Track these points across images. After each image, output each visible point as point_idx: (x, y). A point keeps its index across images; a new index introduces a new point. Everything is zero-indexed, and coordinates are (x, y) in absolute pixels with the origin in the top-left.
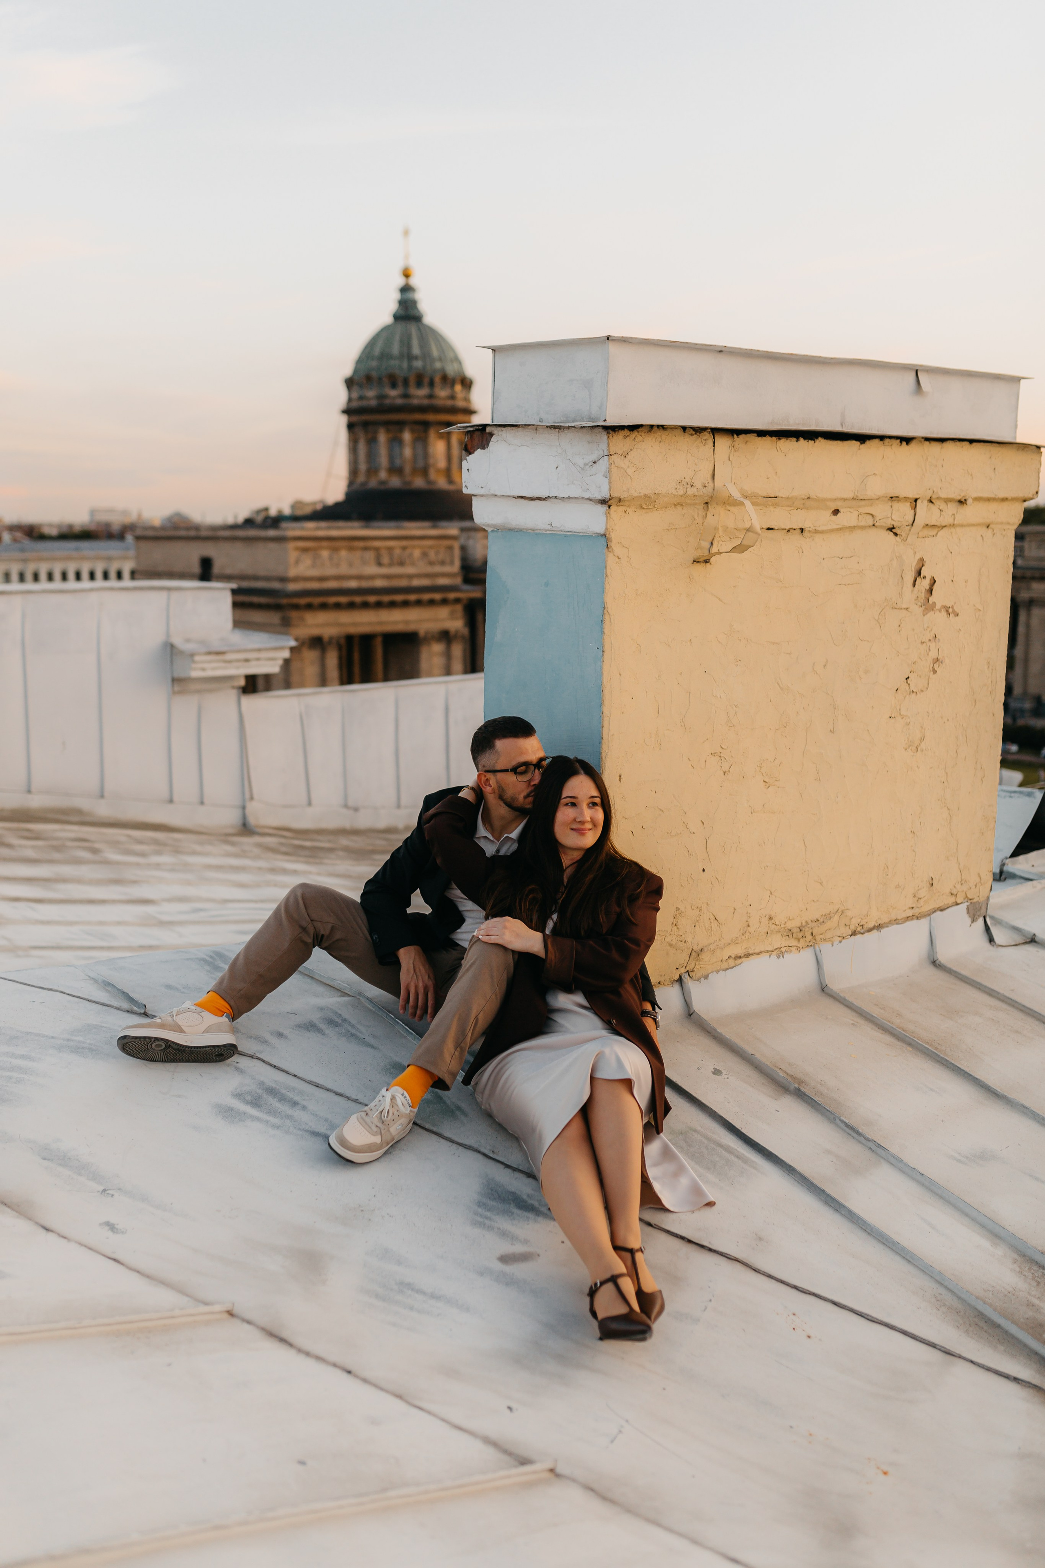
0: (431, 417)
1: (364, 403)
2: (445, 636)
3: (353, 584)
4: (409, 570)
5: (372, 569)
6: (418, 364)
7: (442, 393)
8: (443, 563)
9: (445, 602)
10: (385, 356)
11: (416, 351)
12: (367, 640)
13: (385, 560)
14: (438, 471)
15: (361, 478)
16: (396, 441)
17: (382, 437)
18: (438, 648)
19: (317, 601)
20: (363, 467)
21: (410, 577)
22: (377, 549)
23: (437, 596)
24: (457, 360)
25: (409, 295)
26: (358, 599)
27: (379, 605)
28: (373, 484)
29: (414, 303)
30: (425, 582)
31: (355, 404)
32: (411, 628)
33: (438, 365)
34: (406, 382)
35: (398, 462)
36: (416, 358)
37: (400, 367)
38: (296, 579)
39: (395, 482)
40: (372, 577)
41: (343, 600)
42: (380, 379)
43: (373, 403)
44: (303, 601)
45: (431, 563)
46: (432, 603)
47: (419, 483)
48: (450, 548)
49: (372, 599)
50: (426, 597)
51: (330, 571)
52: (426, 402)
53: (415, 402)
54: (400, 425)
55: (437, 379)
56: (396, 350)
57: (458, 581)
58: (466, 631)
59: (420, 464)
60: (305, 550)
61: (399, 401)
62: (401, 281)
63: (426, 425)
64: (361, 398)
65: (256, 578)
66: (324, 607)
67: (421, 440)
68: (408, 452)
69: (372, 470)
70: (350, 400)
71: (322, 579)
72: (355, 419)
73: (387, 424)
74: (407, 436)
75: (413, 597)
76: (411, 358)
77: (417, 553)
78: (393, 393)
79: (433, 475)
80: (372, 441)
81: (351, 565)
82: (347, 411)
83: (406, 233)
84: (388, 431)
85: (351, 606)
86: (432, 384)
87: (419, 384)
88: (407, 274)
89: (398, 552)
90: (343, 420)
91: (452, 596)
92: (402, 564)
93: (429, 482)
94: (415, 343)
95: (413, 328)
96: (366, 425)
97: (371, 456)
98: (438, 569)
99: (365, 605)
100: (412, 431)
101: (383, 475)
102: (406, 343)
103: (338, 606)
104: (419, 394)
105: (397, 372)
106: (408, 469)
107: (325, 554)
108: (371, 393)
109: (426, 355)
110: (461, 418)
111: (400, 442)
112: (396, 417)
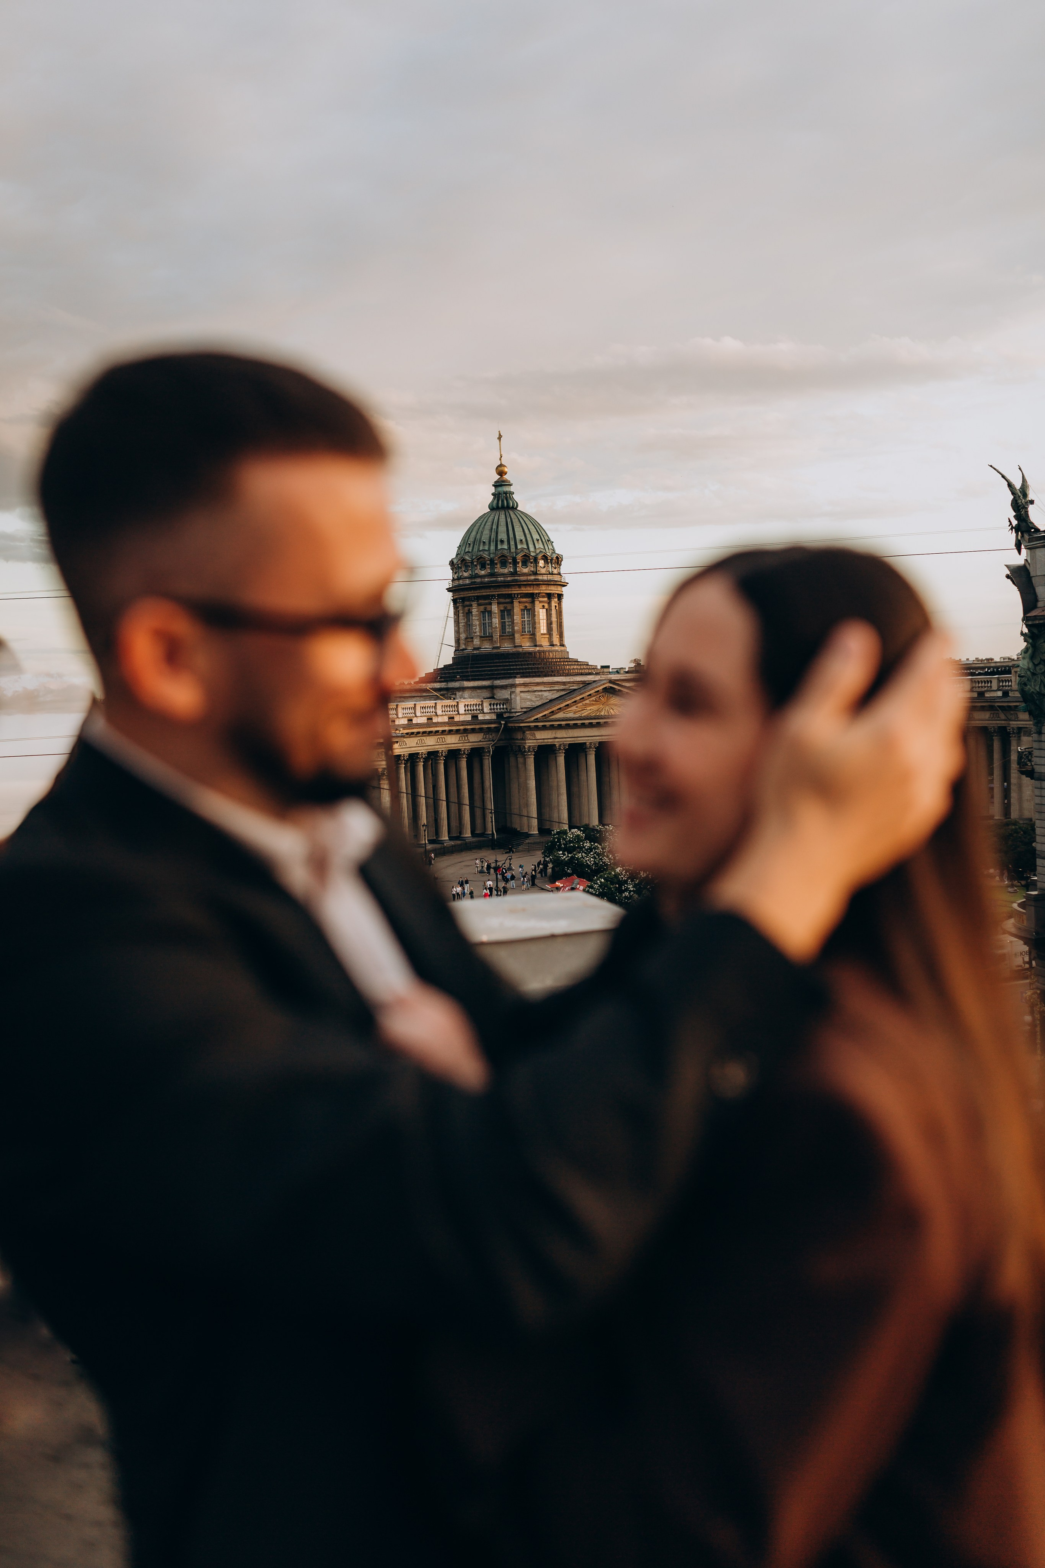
0: (515, 590)
1: (463, 582)
6: (504, 547)
11: (503, 536)
15: (463, 645)
16: (486, 612)
17: (475, 611)
20: (463, 636)
25: (506, 489)
28: (471, 649)
29: (508, 495)
31: (457, 583)
33: (522, 546)
34: (493, 563)
35: (488, 630)
36: (502, 542)
37: (488, 551)
39: (487, 647)
42: (472, 562)
43: (468, 581)
47: (507, 647)
52: (510, 578)
53: (501, 579)
54: (489, 599)
55: (519, 557)
56: (487, 535)
61: (487, 579)
62: (495, 478)
63: (511, 597)
64: (459, 578)
67: (507, 610)
69: (469, 639)
70: (453, 579)
72: (457, 595)
73: (478, 598)
74: (495, 608)
76: (498, 542)
78: (483, 572)
79: (518, 641)
80: (470, 615)
82: (452, 589)
83: (500, 438)
84: (479, 605)
86: (515, 562)
87: (504, 564)
88: (500, 471)
93: (515, 647)
94: (502, 529)
96: (463, 600)
97: (469, 625)
100: (499, 603)
101: (477, 642)
104: (504, 572)
105: (485, 555)
106: (497, 637)
108: (468, 573)
109: (511, 537)
110: (553, 590)
111: (490, 612)
112: (484, 593)
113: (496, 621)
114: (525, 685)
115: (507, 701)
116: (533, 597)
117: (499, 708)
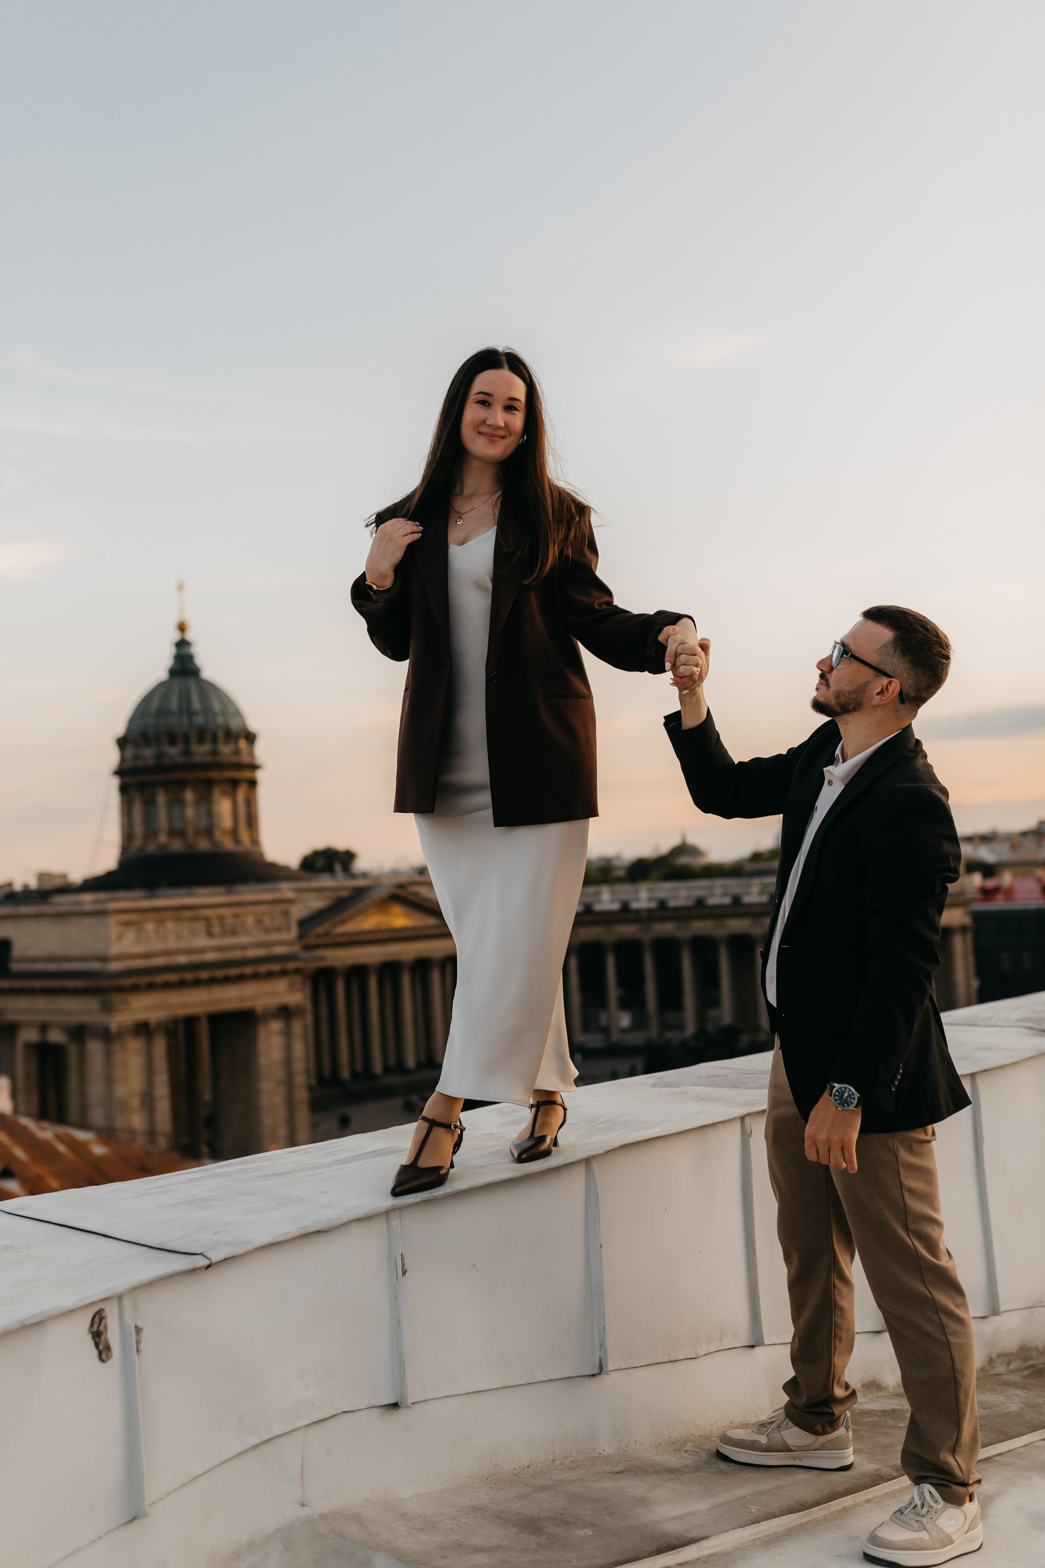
0: (215, 774)
1: (141, 763)
2: (285, 1012)
3: (182, 959)
4: (243, 939)
5: (202, 941)
6: (199, 720)
7: (226, 749)
8: (278, 929)
9: (284, 973)
10: (162, 712)
11: (196, 705)
12: (190, 1022)
13: (217, 929)
14: (224, 832)
15: (137, 843)
16: (177, 801)
17: (161, 798)
18: (276, 1026)
19: (142, 981)
20: (139, 830)
21: (244, 947)
22: (207, 919)
23: (275, 967)
24: (238, 714)
25: (185, 650)
26: (189, 976)
27: (213, 981)
28: (152, 848)
29: (191, 658)
30: (260, 952)
31: (129, 764)
32: (247, 1005)
33: (220, 720)
34: (187, 739)
35: (177, 824)
36: (196, 714)
37: (179, 724)
38: (119, 958)
39: (177, 846)
40: (202, 950)
41: (173, 977)
42: (158, 737)
43: (151, 762)
44: (127, 982)
45: (267, 931)
46: (270, 975)
47: (203, 845)
48: (286, 913)
49: (204, 975)
50: (263, 968)
51: (156, 946)
52: (208, 759)
53: (197, 759)
54: (182, 785)
55: (221, 734)
56: (174, 705)
57: (296, 949)
58: (308, 1005)
59: (203, 823)
60: (127, 924)
61: (180, 760)
62: (176, 636)
63: (209, 783)
64: (136, 757)
65: (67, 959)
66: (151, 987)
67: (205, 799)
68: (190, 812)
69: (150, 833)
70: (123, 760)
71: (147, 955)
72: (129, 780)
73: (167, 785)
74: (189, 796)
75: (249, 970)
76: (191, 713)
77: (250, 920)
78: (173, 751)
79: (218, 836)
80: (149, 804)
81: (178, 937)
82: (120, 772)
83: (181, 587)
84: (167, 792)
85: (182, 984)
86: (215, 740)
87: (201, 740)
88: (182, 628)
89: (229, 920)
90: (115, 783)
91: (291, 966)
92: (234, 933)
93: (215, 844)
94: (195, 698)
95: (192, 683)
96: (142, 787)
97: (149, 819)
98: (274, 937)
99: (197, 983)
100: (195, 790)
101: (163, 838)
102: (186, 698)
103: (167, 986)
104: (201, 751)
105: (176, 728)
106: (190, 832)
107: (150, 927)
108: (148, 753)
109: (207, 709)
110: (246, 774)
111: (182, 803)
112: (176, 776)
116: (234, 783)
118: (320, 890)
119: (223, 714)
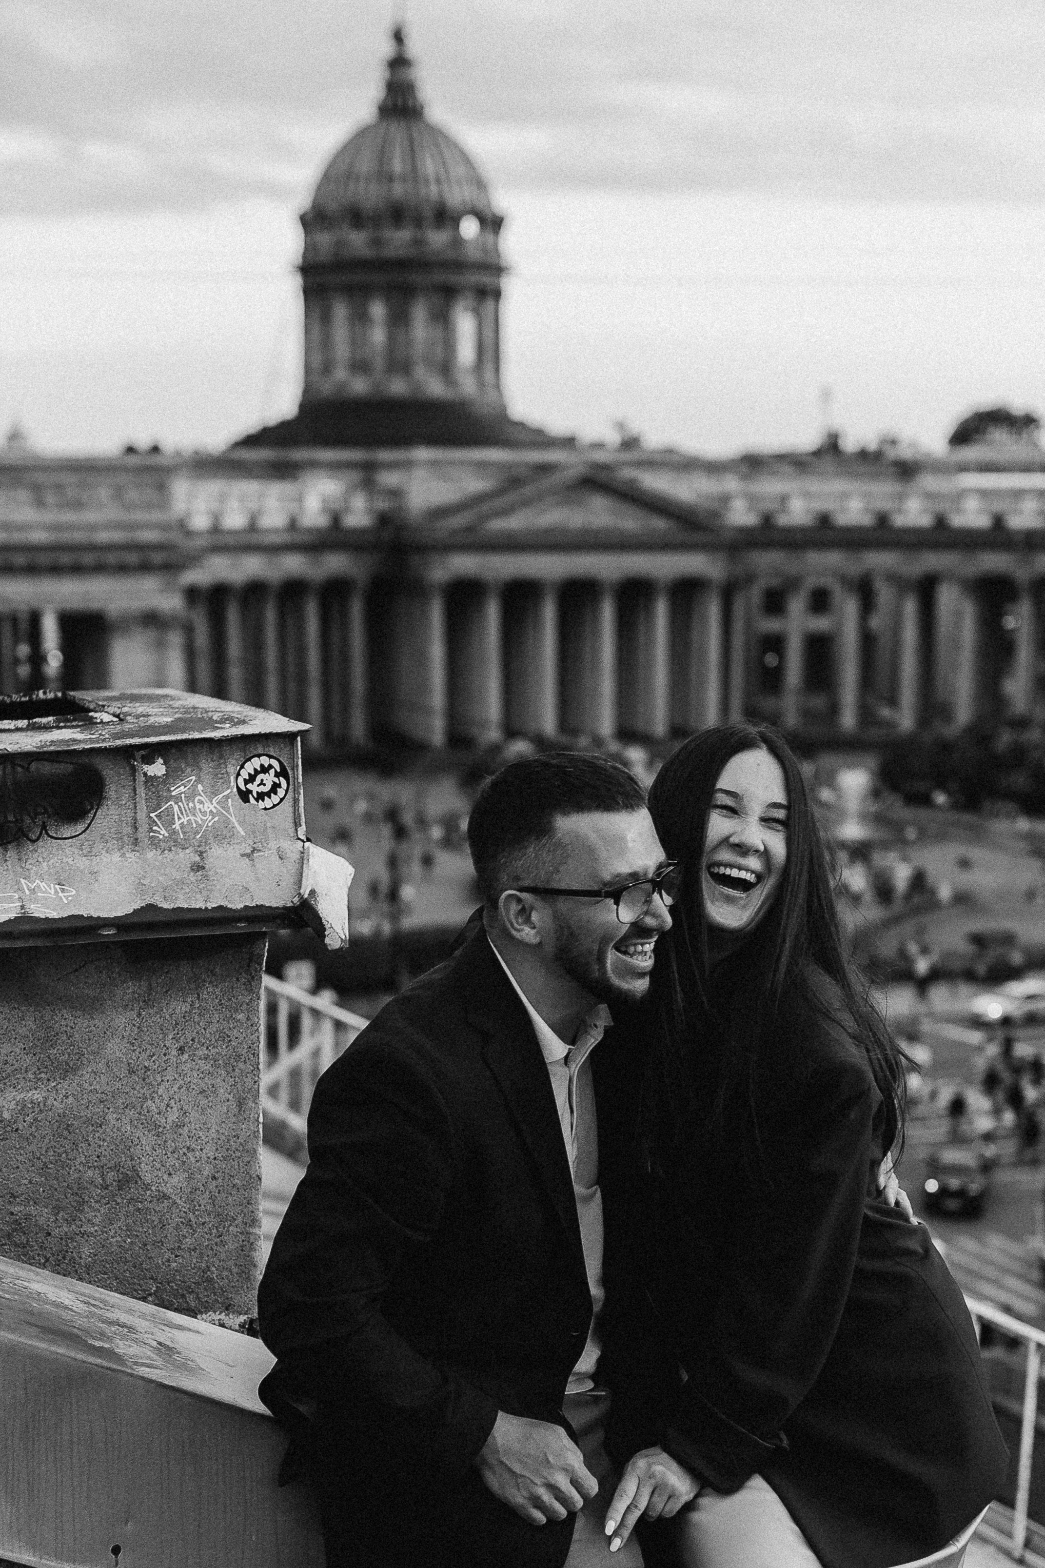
0: (416, 278)
4: (90, 517)
5: (25, 515)
7: (437, 239)
8: (148, 507)
9: (149, 567)
13: (51, 500)
16: (360, 318)
17: (340, 311)
21: (91, 527)
22: (38, 486)
23: (133, 559)
24: (476, 181)
25: (403, 73)
28: (329, 388)
29: (410, 86)
30: (115, 536)
31: (309, 258)
33: (432, 191)
34: (377, 220)
36: (396, 180)
39: (359, 386)
40: (26, 527)
42: (340, 217)
43: (331, 254)
45: (129, 507)
46: (126, 568)
47: (397, 387)
50: (115, 559)
52: (408, 253)
53: (392, 252)
54: (367, 291)
55: (427, 215)
57: (173, 535)
61: (367, 253)
62: (390, 50)
63: (409, 290)
73: (349, 291)
74: (378, 310)
75: (91, 559)
76: (387, 179)
78: (357, 238)
80: (326, 319)
84: (348, 301)
86: (419, 222)
87: (399, 223)
88: (400, 38)
89: (72, 489)
92: (77, 506)
93: (413, 387)
94: (398, 154)
97: (327, 343)
98: (140, 516)
100: (385, 301)
101: (341, 374)
104: (398, 240)
106: (379, 365)
110: (486, 279)
112: (360, 278)
113: (378, 335)
114: (434, 464)
115: (396, 494)
116: (449, 293)
117: (382, 504)
118: (482, 465)
119: (438, 181)
